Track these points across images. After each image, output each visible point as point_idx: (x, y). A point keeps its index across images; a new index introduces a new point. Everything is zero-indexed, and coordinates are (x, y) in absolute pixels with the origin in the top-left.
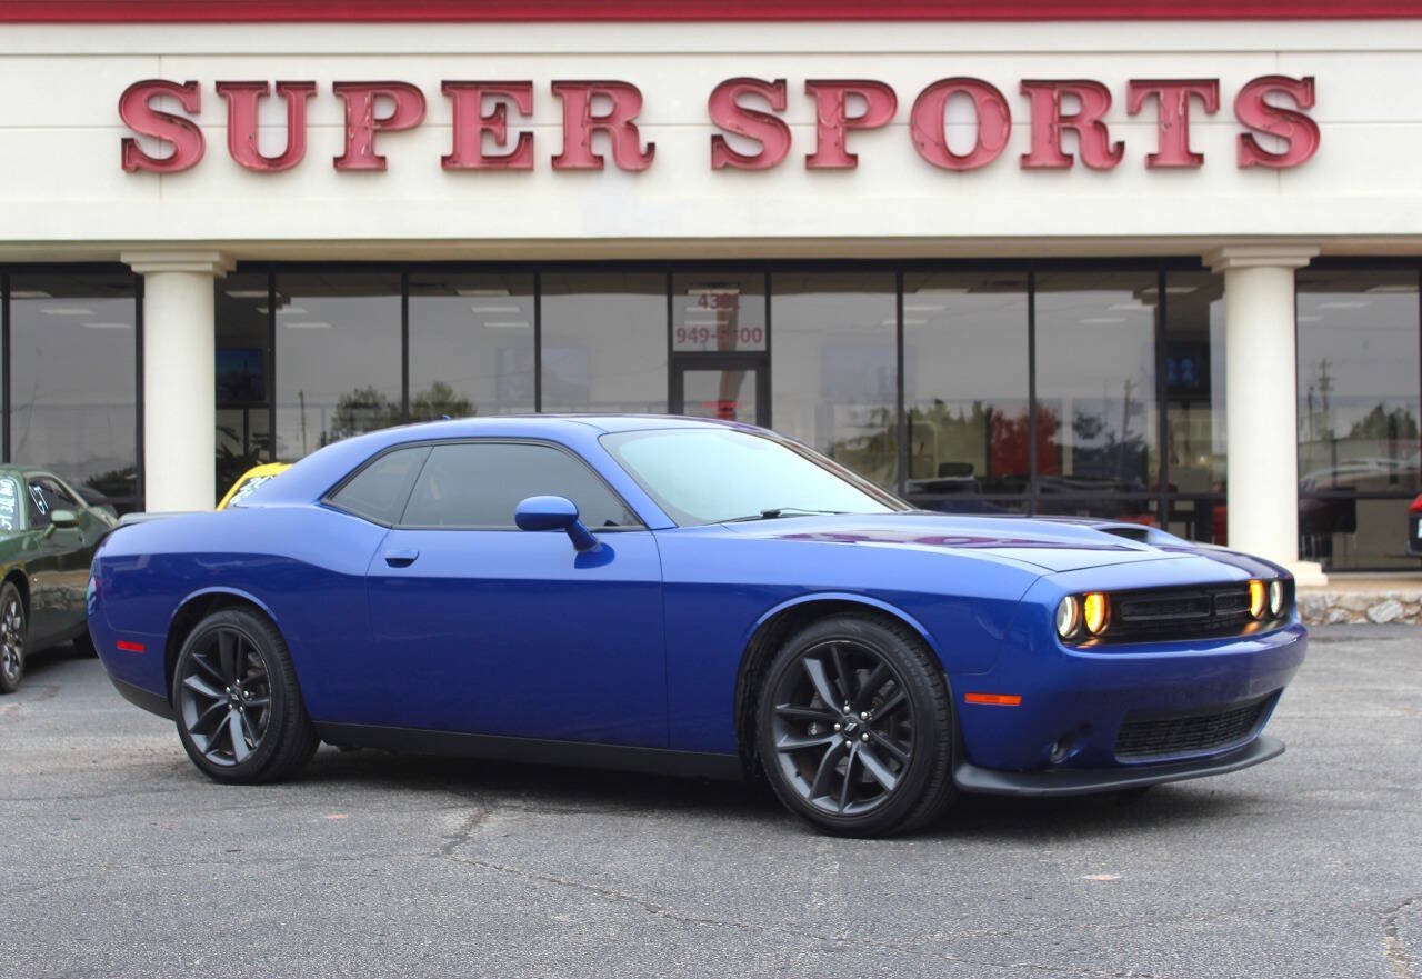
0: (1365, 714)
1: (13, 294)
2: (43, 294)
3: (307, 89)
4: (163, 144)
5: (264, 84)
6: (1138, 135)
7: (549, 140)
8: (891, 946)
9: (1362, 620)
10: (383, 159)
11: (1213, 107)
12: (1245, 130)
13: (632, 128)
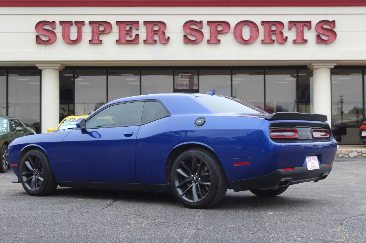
0: (345, 177)
1: (9, 75)
2: (17, 75)
3: (82, 23)
4: (46, 37)
5: (72, 22)
6: (291, 35)
7: (143, 36)
8: (214, 228)
9: (347, 156)
10: (101, 41)
11: (310, 28)
12: (318, 34)
13: (164, 33)
